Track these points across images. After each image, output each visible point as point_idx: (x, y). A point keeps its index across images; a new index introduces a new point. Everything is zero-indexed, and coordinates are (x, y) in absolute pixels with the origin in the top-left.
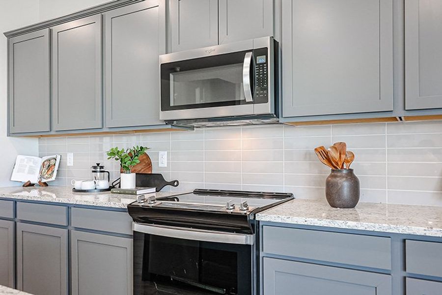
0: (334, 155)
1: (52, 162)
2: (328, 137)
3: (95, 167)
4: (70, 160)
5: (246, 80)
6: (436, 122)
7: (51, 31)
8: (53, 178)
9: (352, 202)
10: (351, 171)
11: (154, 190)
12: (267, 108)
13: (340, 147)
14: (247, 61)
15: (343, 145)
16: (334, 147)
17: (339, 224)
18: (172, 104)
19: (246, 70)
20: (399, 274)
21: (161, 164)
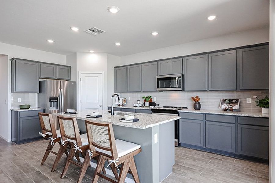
0: (196, 99)
1: (125, 99)
2: (195, 95)
3: (138, 101)
4: (130, 99)
5: (177, 82)
6: (218, 92)
7: (127, 67)
8: (126, 103)
9: (199, 109)
10: (199, 102)
11: (153, 106)
12: (181, 89)
13: (197, 97)
14: (177, 78)
15: (198, 97)
16: (196, 97)
17: (196, 112)
18: (159, 87)
19: (177, 80)
20: (205, 121)
21: (155, 100)
